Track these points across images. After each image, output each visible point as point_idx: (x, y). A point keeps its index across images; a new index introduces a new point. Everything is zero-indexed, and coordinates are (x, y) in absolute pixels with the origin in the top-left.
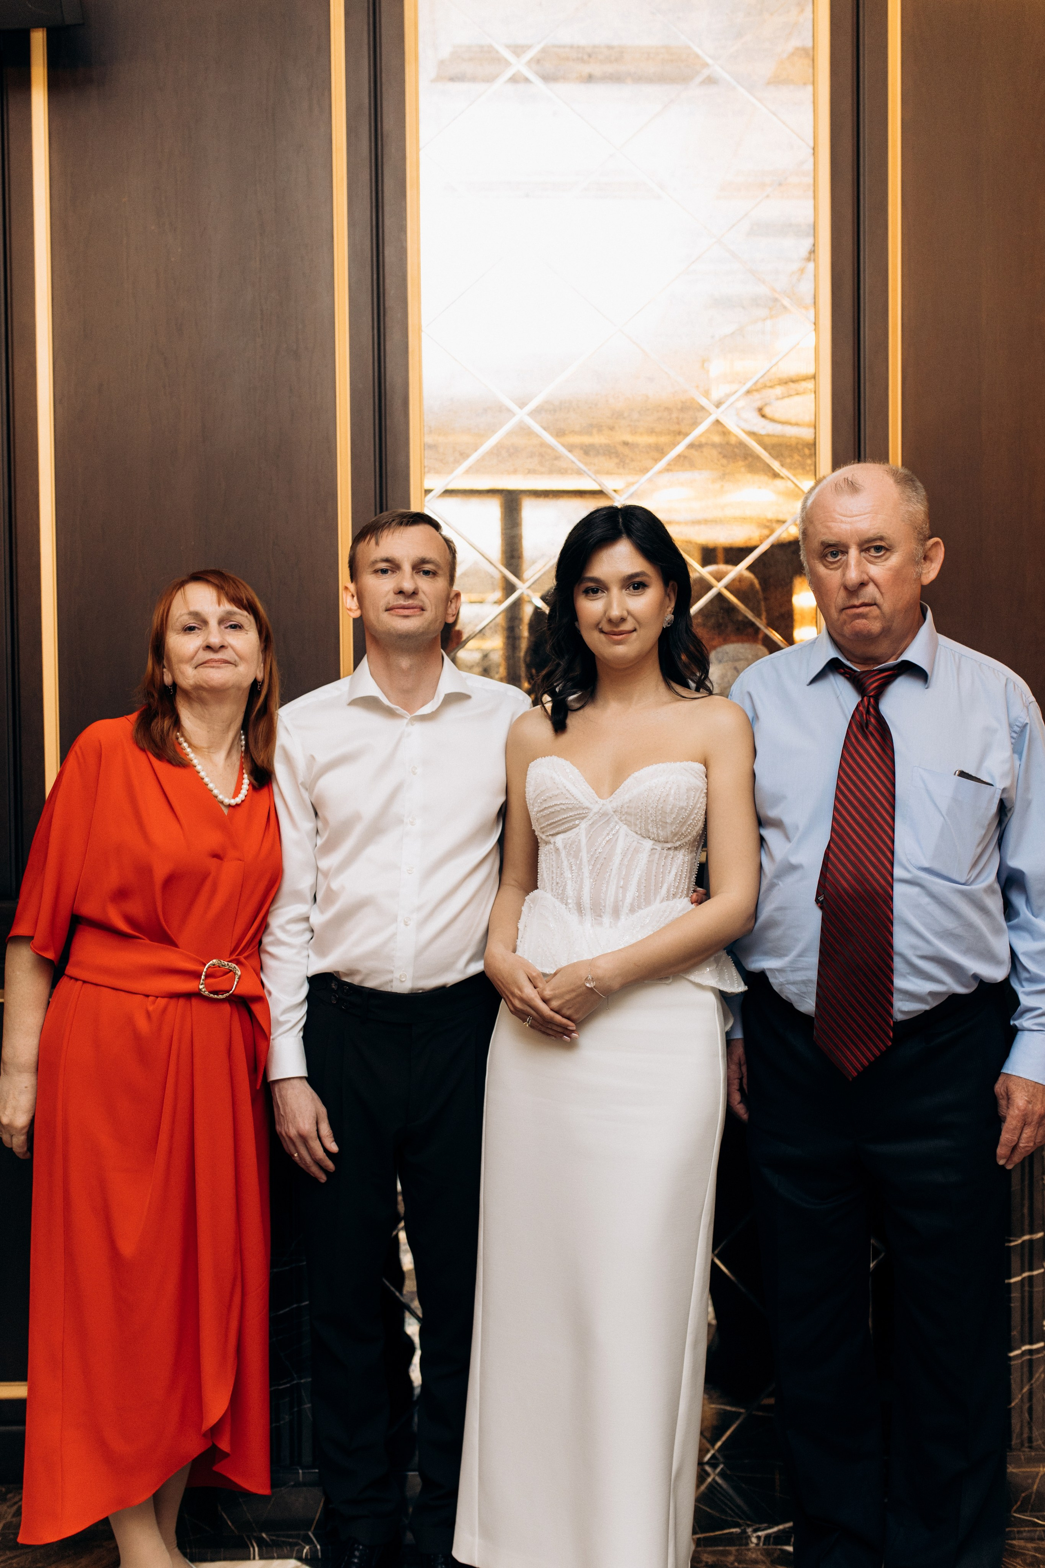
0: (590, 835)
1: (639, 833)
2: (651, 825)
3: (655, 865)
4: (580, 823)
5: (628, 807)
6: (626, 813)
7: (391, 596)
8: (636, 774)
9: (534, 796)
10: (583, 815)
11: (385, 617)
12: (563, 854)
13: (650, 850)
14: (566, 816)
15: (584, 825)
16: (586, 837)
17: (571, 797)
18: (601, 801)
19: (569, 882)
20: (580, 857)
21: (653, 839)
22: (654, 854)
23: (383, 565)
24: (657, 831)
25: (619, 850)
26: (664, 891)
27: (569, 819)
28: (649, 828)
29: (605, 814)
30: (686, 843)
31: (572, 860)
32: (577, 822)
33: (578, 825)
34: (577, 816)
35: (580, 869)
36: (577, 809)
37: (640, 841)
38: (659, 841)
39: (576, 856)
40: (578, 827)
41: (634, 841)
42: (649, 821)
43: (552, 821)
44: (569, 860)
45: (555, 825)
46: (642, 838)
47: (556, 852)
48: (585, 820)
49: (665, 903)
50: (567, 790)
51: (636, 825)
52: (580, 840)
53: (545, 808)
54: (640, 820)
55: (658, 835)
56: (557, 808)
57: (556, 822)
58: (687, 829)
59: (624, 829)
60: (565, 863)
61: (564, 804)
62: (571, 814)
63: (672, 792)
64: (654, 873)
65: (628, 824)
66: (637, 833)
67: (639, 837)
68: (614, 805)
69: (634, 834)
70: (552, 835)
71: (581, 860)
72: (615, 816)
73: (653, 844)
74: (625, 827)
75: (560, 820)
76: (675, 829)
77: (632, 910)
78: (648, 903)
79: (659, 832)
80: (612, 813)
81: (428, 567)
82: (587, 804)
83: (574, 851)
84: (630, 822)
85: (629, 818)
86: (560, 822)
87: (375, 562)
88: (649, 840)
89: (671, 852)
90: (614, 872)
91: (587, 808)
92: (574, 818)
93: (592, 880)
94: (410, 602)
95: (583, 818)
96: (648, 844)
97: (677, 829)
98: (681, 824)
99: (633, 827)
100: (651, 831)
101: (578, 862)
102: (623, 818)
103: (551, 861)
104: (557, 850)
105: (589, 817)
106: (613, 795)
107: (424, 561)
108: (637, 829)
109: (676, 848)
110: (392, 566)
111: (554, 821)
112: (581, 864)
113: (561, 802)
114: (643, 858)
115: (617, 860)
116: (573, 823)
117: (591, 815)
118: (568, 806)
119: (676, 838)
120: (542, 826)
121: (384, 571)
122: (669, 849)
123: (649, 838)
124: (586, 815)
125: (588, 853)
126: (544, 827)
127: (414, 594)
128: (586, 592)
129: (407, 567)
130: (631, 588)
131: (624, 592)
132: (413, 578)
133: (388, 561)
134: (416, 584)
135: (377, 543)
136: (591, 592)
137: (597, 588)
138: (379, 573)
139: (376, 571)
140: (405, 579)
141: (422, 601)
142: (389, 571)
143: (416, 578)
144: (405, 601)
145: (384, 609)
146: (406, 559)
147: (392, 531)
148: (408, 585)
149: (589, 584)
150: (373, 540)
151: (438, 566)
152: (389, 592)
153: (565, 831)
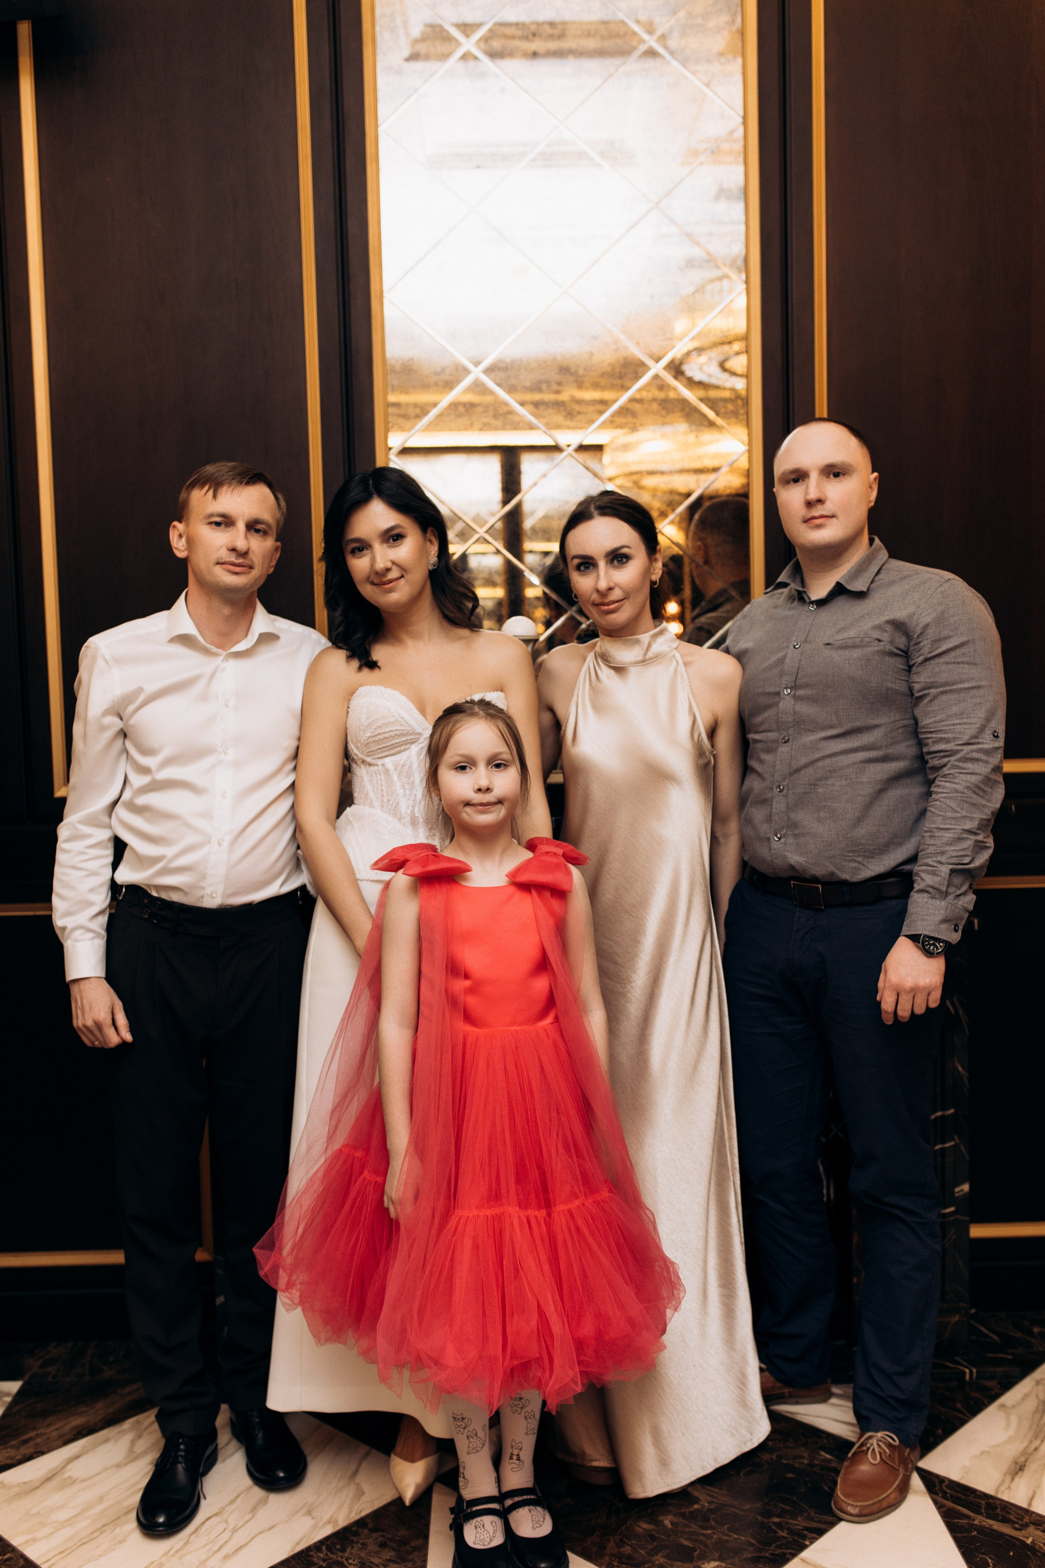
0: (421, 758)
7: (224, 552)
10: (415, 740)
11: (218, 571)
15: (414, 748)
17: (406, 724)
19: (402, 799)
23: (218, 519)
34: (410, 741)
35: (413, 787)
48: (416, 744)
52: (411, 762)
60: (397, 783)
61: (399, 730)
71: (414, 780)
81: (257, 526)
82: (419, 729)
87: (211, 515)
91: (419, 733)
104: (387, 771)
105: (419, 742)
107: (254, 521)
110: (225, 521)
112: (414, 783)
117: (422, 739)
118: (402, 732)
121: (218, 524)
127: (245, 554)
128: (353, 552)
129: (241, 526)
130: (391, 541)
131: (385, 545)
132: (246, 537)
133: (223, 516)
134: (249, 543)
135: (215, 496)
136: (357, 551)
137: (362, 546)
138: (214, 526)
139: (210, 523)
140: (238, 537)
141: (251, 560)
142: (223, 526)
143: (248, 536)
144: (236, 559)
145: (215, 561)
146: (241, 518)
147: (231, 488)
148: (241, 544)
149: (355, 545)
150: (211, 493)
151: (269, 526)
152: (221, 547)
153: (396, 754)
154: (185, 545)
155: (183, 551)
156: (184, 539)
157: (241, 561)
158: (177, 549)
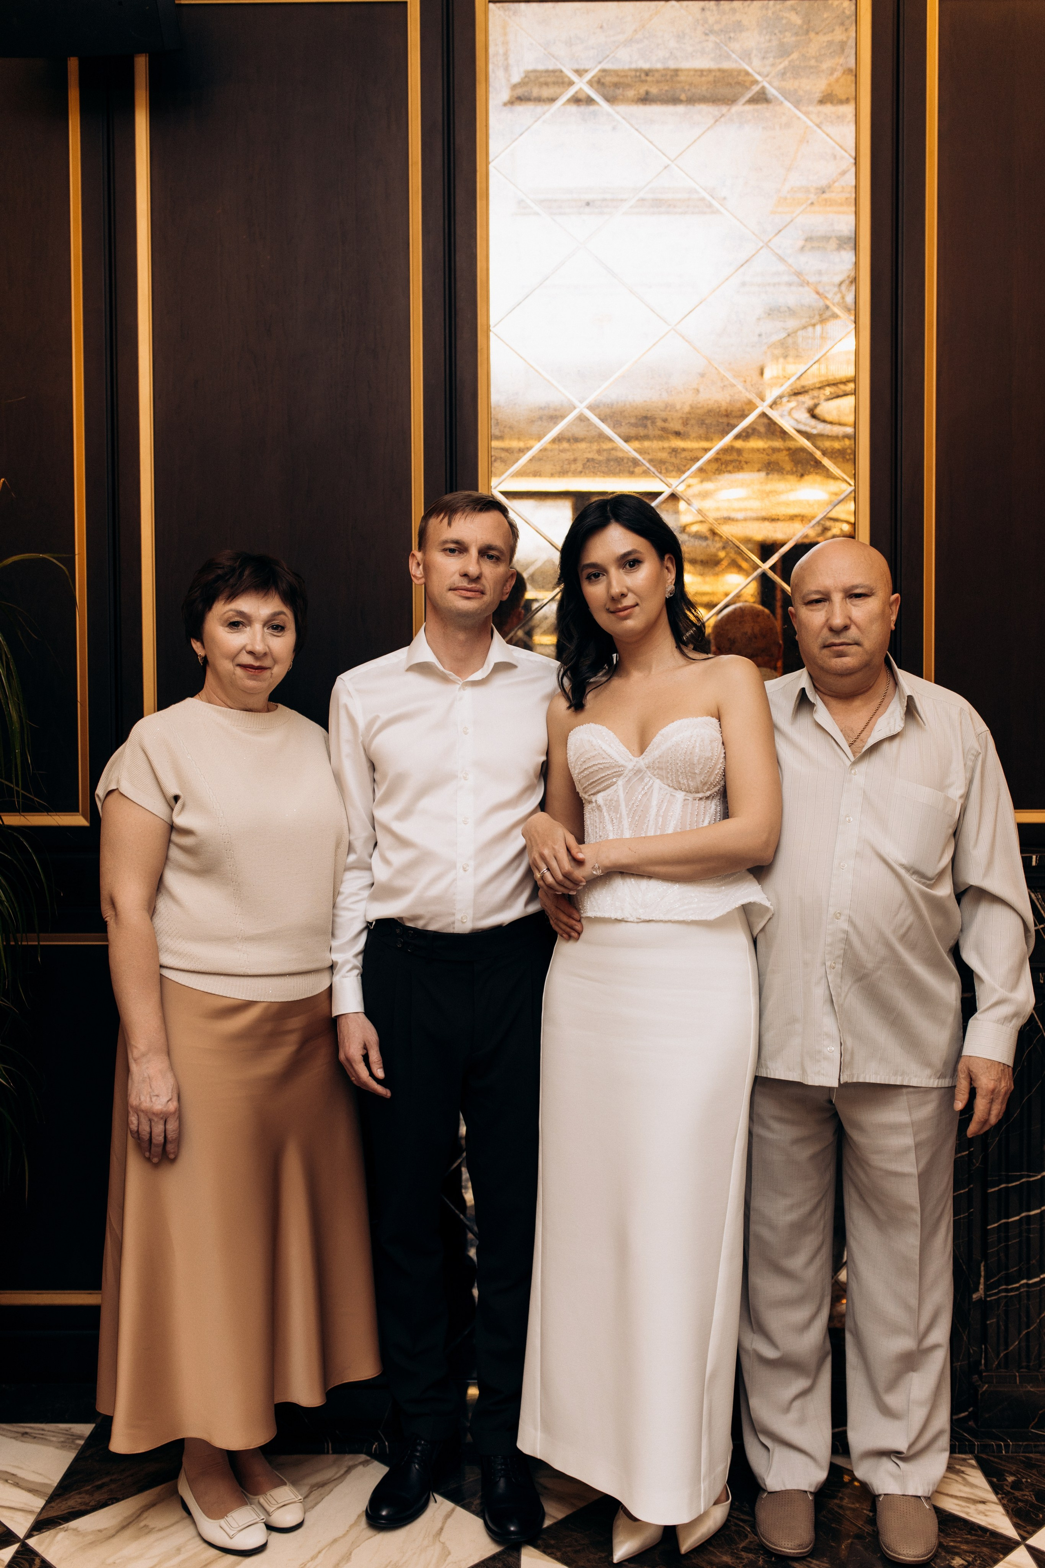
0: (627, 791)
1: (671, 785)
2: (681, 777)
3: (689, 815)
4: (617, 780)
5: (659, 762)
6: (658, 767)
7: (456, 577)
8: (663, 731)
9: (575, 759)
10: (619, 773)
11: (451, 595)
12: (604, 809)
13: (682, 801)
14: (604, 775)
15: (621, 782)
16: (624, 793)
17: (607, 757)
18: (636, 759)
20: (619, 812)
21: (685, 791)
22: (687, 804)
23: (452, 546)
24: (687, 781)
25: (654, 803)
27: (607, 777)
28: (680, 779)
29: (639, 771)
30: (716, 792)
31: (613, 815)
32: (614, 780)
33: (615, 783)
34: (614, 774)
35: (620, 822)
36: (614, 767)
37: (672, 793)
38: (691, 792)
39: (617, 809)
40: (615, 785)
41: (667, 794)
42: (679, 773)
43: (592, 781)
44: (609, 815)
45: (594, 784)
46: (675, 791)
47: (598, 809)
48: (622, 777)
50: (603, 750)
51: (667, 778)
52: (618, 796)
53: (585, 769)
54: (671, 773)
55: (689, 785)
56: (595, 768)
57: (596, 781)
58: (715, 778)
59: (658, 783)
60: (607, 818)
61: (601, 764)
62: (608, 773)
63: (697, 745)
64: (688, 822)
65: (661, 778)
66: (669, 786)
67: (671, 789)
68: (646, 761)
69: (667, 787)
70: (593, 794)
71: (621, 814)
72: (648, 772)
73: (685, 795)
74: (658, 781)
75: (599, 779)
76: (703, 779)
79: (690, 782)
80: (645, 769)
81: (491, 552)
82: (622, 762)
83: (614, 807)
84: (663, 776)
85: (660, 772)
86: (600, 781)
87: (445, 543)
88: (680, 792)
89: (703, 802)
90: (651, 822)
91: (622, 766)
92: (611, 776)
93: (631, 832)
95: (620, 776)
96: (680, 795)
97: (706, 779)
98: (709, 774)
99: (665, 780)
100: (682, 782)
101: (618, 816)
102: (656, 772)
103: (594, 817)
104: (601, 805)
105: (625, 774)
106: (645, 753)
107: (488, 548)
108: (669, 782)
109: (707, 798)
110: (459, 548)
111: (594, 780)
112: (620, 817)
113: (599, 762)
114: (677, 809)
115: (653, 811)
116: (611, 781)
117: (626, 772)
118: (605, 765)
119: (706, 788)
120: (584, 786)
121: (452, 551)
122: (701, 799)
123: (681, 789)
124: (622, 772)
125: (627, 806)
126: (585, 787)
127: (478, 579)
128: (589, 578)
129: (474, 552)
130: (628, 566)
131: (621, 570)
132: (478, 562)
133: (457, 542)
134: (480, 568)
135: (449, 524)
136: (593, 578)
137: (598, 572)
138: (448, 552)
139: (445, 550)
140: (471, 563)
141: (484, 586)
142: (457, 552)
143: (481, 562)
144: (468, 584)
145: (448, 587)
146: (474, 544)
147: (465, 515)
148: (473, 569)
149: (591, 570)
150: (446, 521)
151: (501, 552)
152: (455, 573)
153: (604, 790)
154: (422, 573)
155: (420, 578)
156: (421, 567)
157: (473, 585)
158: (415, 576)
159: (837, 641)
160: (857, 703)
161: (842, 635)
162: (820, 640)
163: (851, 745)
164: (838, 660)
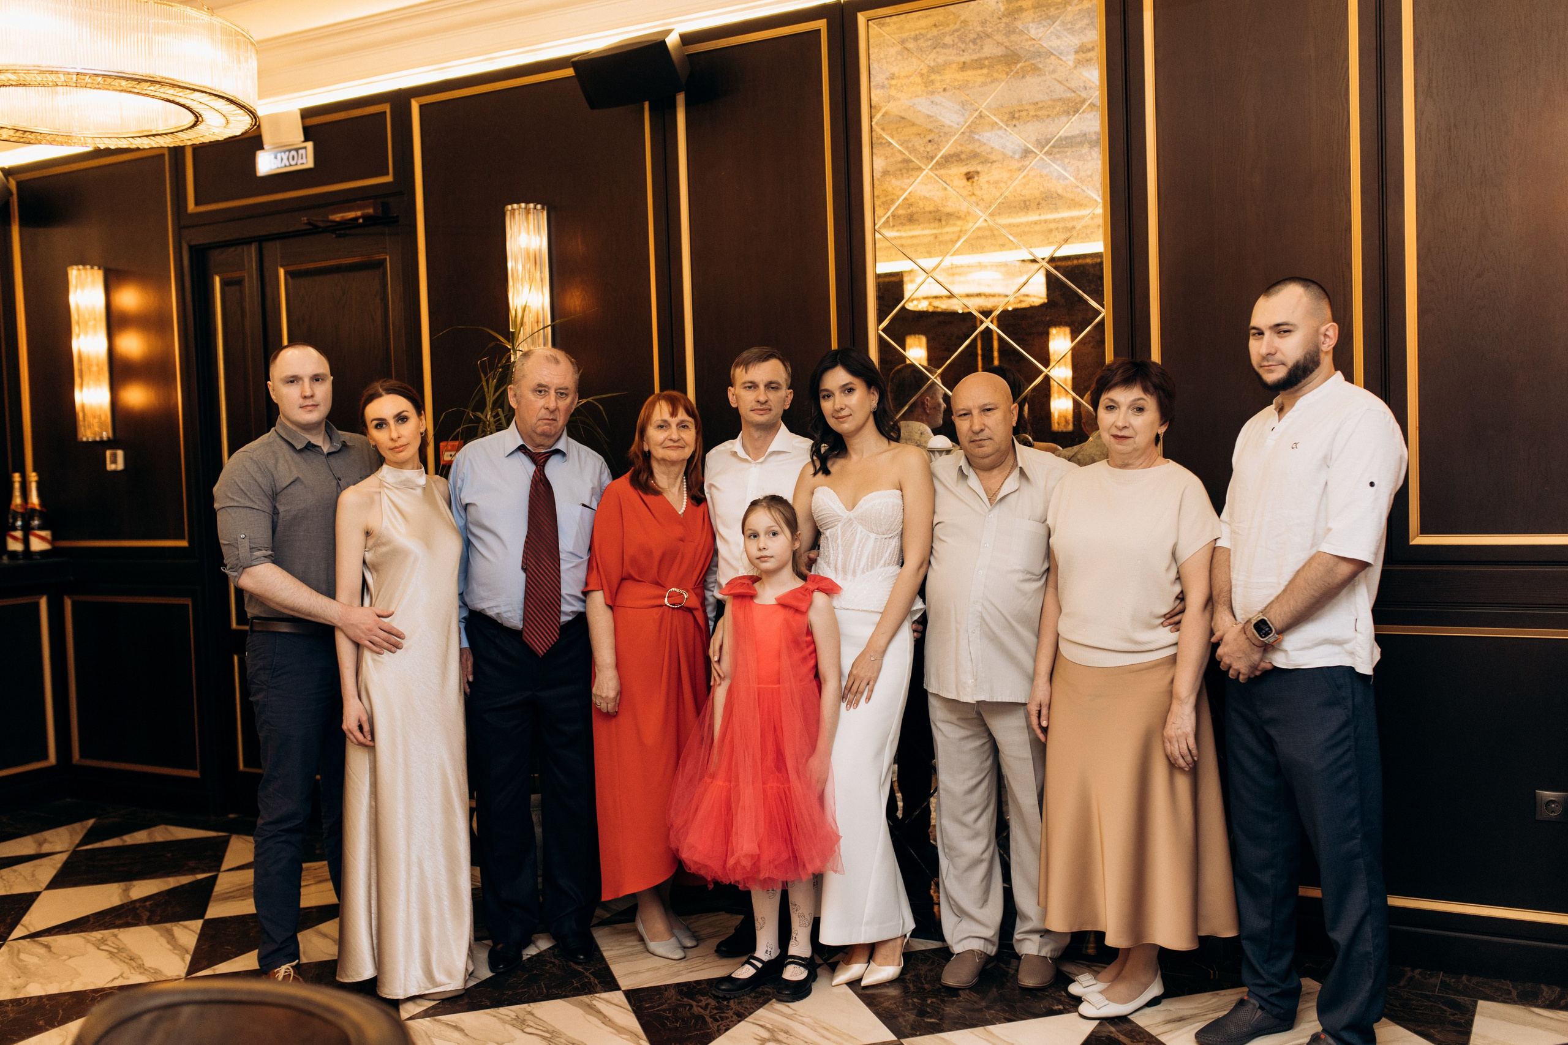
0: (842, 530)
2: (874, 526)
3: (878, 547)
5: (862, 516)
6: (861, 519)
7: (754, 403)
8: (866, 497)
9: (815, 508)
10: (839, 520)
11: (752, 414)
12: (830, 540)
13: (874, 538)
15: (840, 525)
16: (841, 532)
17: (833, 510)
18: (848, 513)
19: (832, 555)
21: (876, 533)
22: (877, 541)
23: (750, 385)
24: (878, 528)
25: (858, 538)
26: (882, 562)
27: (833, 521)
29: (850, 520)
30: (896, 535)
32: (837, 523)
33: (837, 525)
34: (837, 520)
35: (837, 548)
36: (837, 516)
37: (868, 534)
38: (880, 535)
39: (836, 540)
41: (865, 534)
42: (874, 524)
43: (826, 521)
45: (827, 524)
46: (870, 533)
48: (840, 522)
49: (883, 569)
50: (832, 507)
51: (866, 526)
52: (838, 532)
53: (822, 515)
54: (869, 523)
55: (878, 530)
56: (826, 516)
57: (828, 522)
58: (895, 527)
60: (830, 545)
61: (828, 513)
63: (884, 508)
64: (877, 552)
66: (867, 530)
67: (868, 532)
68: (854, 515)
69: (865, 531)
70: (826, 529)
73: (876, 536)
74: (860, 527)
76: (887, 528)
77: (863, 572)
78: (872, 568)
80: (854, 520)
81: (773, 385)
82: (840, 513)
83: (835, 537)
84: (863, 524)
85: (862, 522)
86: (830, 522)
87: (745, 383)
88: (874, 534)
89: (887, 540)
91: (841, 516)
92: (835, 520)
94: (764, 407)
96: (873, 536)
97: (889, 527)
98: (892, 524)
100: (875, 529)
101: (836, 545)
102: (859, 522)
103: (825, 544)
104: (827, 537)
105: (842, 521)
106: (854, 510)
107: (771, 383)
108: (867, 528)
109: (892, 538)
110: (753, 386)
112: (838, 546)
114: (870, 544)
115: (856, 544)
116: (835, 524)
117: (843, 519)
118: (833, 513)
119: (891, 533)
121: (750, 387)
122: (886, 538)
123: (874, 532)
125: (842, 539)
126: (822, 525)
127: (765, 403)
128: (824, 398)
129: (762, 387)
130: (846, 392)
131: (842, 395)
132: (765, 393)
133: (751, 382)
134: (767, 397)
135: (747, 371)
136: (826, 397)
137: (829, 395)
138: (748, 389)
139: (746, 387)
140: (760, 395)
141: (770, 407)
142: (753, 388)
143: (767, 392)
144: (761, 406)
145: (750, 409)
146: (761, 382)
147: (754, 365)
149: (825, 393)
150: (744, 369)
151: (778, 384)
152: (752, 400)
153: (831, 528)
154: (736, 400)
155: (734, 403)
156: (735, 397)
158: (732, 402)
159: (977, 439)
160: (995, 472)
161: (980, 435)
162: (968, 438)
163: (989, 500)
164: (979, 449)
